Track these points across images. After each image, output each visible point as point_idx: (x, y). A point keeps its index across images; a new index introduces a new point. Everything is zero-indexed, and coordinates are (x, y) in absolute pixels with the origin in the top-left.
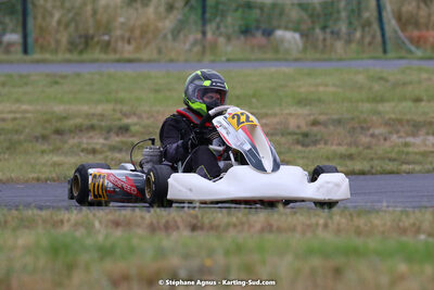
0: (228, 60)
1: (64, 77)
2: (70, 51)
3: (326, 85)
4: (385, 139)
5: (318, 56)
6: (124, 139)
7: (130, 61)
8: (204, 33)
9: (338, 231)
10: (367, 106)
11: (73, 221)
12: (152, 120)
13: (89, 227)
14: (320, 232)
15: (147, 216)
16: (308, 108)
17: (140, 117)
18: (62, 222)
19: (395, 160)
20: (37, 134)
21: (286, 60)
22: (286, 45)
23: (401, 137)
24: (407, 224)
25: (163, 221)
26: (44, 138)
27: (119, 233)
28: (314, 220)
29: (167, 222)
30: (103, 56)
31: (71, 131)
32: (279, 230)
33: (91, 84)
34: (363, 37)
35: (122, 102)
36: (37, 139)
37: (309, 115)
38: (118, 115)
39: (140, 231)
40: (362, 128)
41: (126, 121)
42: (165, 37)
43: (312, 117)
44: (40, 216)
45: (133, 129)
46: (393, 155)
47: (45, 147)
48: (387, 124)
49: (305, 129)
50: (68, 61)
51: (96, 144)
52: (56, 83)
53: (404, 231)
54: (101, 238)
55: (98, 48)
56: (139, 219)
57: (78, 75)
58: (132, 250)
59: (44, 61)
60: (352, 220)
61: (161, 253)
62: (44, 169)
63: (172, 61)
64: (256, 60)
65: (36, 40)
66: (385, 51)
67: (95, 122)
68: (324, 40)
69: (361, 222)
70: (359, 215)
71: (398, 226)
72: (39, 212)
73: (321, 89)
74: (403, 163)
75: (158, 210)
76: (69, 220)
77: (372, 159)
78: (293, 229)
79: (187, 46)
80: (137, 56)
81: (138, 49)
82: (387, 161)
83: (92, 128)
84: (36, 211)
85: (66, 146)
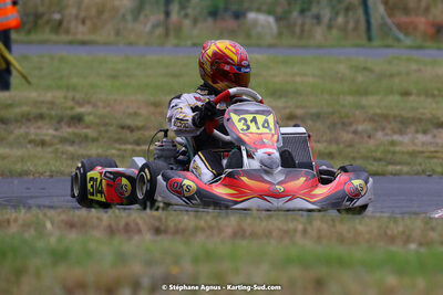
0: (195, 45)
3: (305, 75)
4: (369, 137)
5: (295, 41)
6: (76, 131)
7: (83, 43)
8: (167, 14)
9: (319, 239)
10: (350, 99)
11: (21, 221)
12: (108, 109)
13: (40, 227)
14: (298, 235)
15: (105, 217)
16: (283, 100)
17: (95, 105)
18: (8, 222)
19: (380, 160)
21: (259, 46)
22: (259, 29)
23: (386, 135)
24: (395, 232)
25: (122, 223)
27: (73, 236)
28: (291, 226)
29: (127, 224)
30: (53, 37)
31: (17, 120)
32: (254, 235)
33: (40, 68)
34: (346, 23)
35: (74, 88)
37: (285, 108)
38: (70, 104)
39: (96, 234)
40: (343, 124)
41: (79, 110)
42: (124, 17)
43: (288, 111)
45: (88, 119)
46: (378, 155)
48: (372, 119)
51: (46, 135)
53: (392, 239)
54: (53, 240)
55: (47, 29)
56: (95, 221)
58: (89, 254)
60: (334, 226)
61: (121, 258)
63: (130, 44)
66: (370, 39)
67: (44, 110)
68: (303, 25)
69: (344, 228)
70: (342, 221)
71: (386, 233)
73: (298, 79)
74: (390, 163)
75: (117, 211)
76: (16, 220)
77: (354, 158)
78: (268, 234)
79: (148, 28)
81: (94, 29)
82: (371, 162)
83: (41, 117)
85: (12, 137)
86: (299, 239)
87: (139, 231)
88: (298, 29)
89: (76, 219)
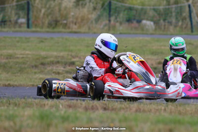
0: (121, 33)
1: (46, 39)
2: (48, 27)
3: (165, 46)
5: (161, 32)
6: (72, 68)
7: (76, 33)
8: (110, 21)
9: (171, 113)
11: (49, 105)
13: (57, 107)
14: (162, 111)
15: (84, 103)
16: (157, 56)
17: (80, 58)
18: (45, 105)
20: (33, 65)
21: (147, 34)
22: (147, 27)
25: (91, 106)
26: (36, 66)
27: (71, 110)
28: (159, 107)
29: (93, 106)
30: (63, 30)
31: (48, 64)
32: (144, 111)
33: (58, 43)
34: (182, 25)
35: (71, 51)
36: (33, 67)
37: (157, 59)
38: (70, 57)
39: (80, 110)
41: (74, 60)
42: (92, 22)
43: (158, 61)
44: (35, 102)
45: (77, 63)
47: (36, 70)
49: (155, 66)
50: (48, 32)
51: (60, 70)
52: (42, 42)
54: (63, 112)
55: (61, 27)
56: (79, 105)
57: (52, 38)
58: (77, 118)
59: (36, 32)
60: (177, 108)
62: (36, 81)
63: (95, 33)
64: (134, 34)
65: (33, 22)
66: (192, 31)
67: (59, 60)
68: (165, 25)
69: (181, 108)
70: (180, 106)
72: (34, 100)
73: (163, 48)
76: (48, 104)
78: (150, 111)
79: (102, 26)
80: (79, 30)
81: (80, 27)
83: (58, 62)
84: (33, 100)
85: (46, 70)
86: (163, 113)
87: (97, 109)
88: (163, 27)
89: (72, 104)
